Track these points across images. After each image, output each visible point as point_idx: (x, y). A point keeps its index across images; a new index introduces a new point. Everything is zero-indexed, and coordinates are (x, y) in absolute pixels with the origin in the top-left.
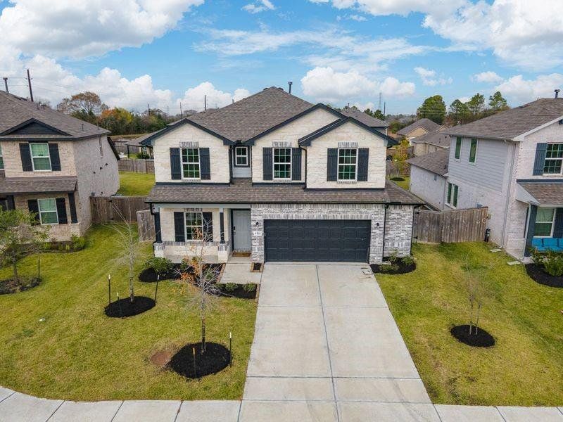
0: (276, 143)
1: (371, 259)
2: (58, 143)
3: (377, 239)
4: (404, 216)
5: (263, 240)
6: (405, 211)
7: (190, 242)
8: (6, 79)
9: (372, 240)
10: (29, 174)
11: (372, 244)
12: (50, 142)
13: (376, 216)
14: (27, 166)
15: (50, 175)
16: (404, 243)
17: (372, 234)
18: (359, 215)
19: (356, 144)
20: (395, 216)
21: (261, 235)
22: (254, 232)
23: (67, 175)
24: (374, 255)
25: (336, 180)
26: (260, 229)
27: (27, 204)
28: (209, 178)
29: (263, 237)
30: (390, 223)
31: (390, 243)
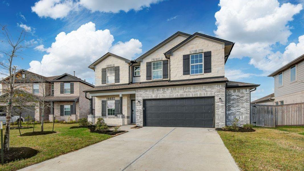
0: (153, 59)
1: (216, 125)
2: (74, 82)
3: (220, 109)
4: (242, 97)
5: (142, 111)
6: (242, 93)
7: (109, 117)
8: (74, 72)
9: (216, 111)
10: (62, 95)
11: (216, 113)
12: (71, 82)
13: (218, 93)
14: (62, 92)
15: (70, 95)
16: (244, 116)
17: (216, 106)
18: (206, 93)
19: (202, 50)
20: (235, 97)
21: (141, 109)
22: (137, 107)
23: (76, 95)
24: (218, 121)
25: (189, 74)
26: (140, 105)
27: (60, 107)
28: (119, 82)
29: (142, 110)
30: (232, 102)
31: (232, 117)
